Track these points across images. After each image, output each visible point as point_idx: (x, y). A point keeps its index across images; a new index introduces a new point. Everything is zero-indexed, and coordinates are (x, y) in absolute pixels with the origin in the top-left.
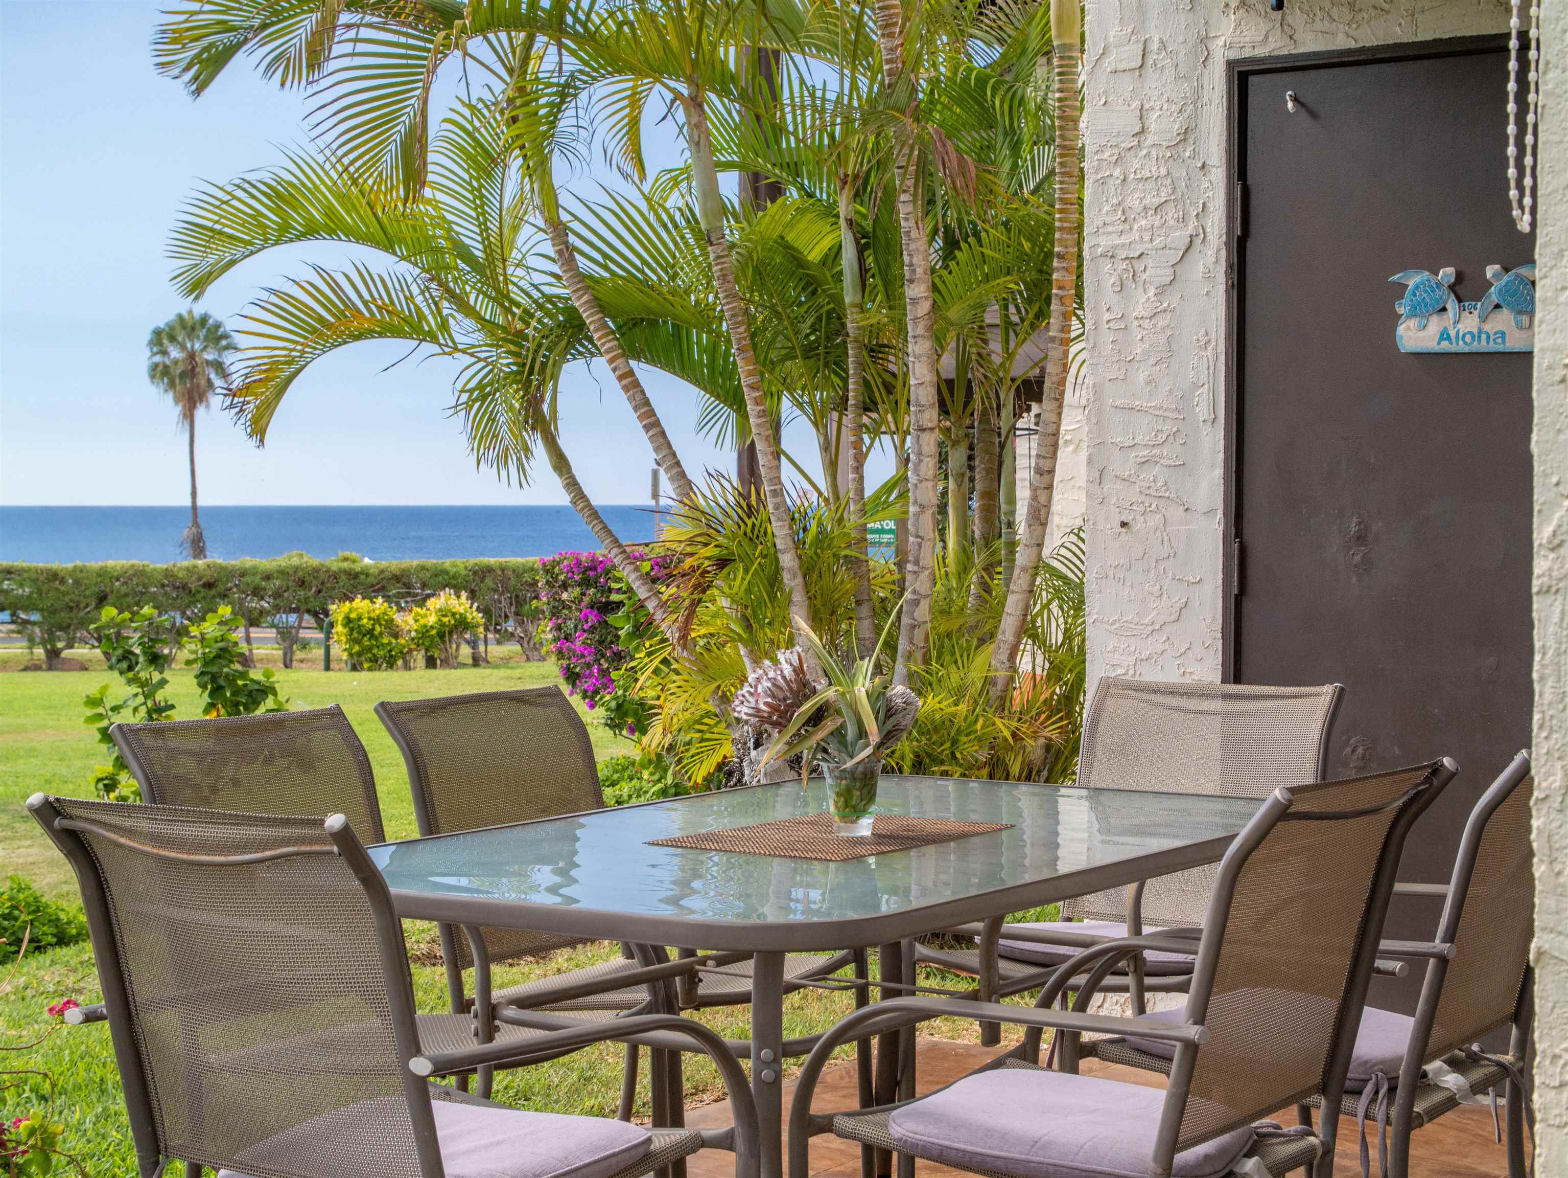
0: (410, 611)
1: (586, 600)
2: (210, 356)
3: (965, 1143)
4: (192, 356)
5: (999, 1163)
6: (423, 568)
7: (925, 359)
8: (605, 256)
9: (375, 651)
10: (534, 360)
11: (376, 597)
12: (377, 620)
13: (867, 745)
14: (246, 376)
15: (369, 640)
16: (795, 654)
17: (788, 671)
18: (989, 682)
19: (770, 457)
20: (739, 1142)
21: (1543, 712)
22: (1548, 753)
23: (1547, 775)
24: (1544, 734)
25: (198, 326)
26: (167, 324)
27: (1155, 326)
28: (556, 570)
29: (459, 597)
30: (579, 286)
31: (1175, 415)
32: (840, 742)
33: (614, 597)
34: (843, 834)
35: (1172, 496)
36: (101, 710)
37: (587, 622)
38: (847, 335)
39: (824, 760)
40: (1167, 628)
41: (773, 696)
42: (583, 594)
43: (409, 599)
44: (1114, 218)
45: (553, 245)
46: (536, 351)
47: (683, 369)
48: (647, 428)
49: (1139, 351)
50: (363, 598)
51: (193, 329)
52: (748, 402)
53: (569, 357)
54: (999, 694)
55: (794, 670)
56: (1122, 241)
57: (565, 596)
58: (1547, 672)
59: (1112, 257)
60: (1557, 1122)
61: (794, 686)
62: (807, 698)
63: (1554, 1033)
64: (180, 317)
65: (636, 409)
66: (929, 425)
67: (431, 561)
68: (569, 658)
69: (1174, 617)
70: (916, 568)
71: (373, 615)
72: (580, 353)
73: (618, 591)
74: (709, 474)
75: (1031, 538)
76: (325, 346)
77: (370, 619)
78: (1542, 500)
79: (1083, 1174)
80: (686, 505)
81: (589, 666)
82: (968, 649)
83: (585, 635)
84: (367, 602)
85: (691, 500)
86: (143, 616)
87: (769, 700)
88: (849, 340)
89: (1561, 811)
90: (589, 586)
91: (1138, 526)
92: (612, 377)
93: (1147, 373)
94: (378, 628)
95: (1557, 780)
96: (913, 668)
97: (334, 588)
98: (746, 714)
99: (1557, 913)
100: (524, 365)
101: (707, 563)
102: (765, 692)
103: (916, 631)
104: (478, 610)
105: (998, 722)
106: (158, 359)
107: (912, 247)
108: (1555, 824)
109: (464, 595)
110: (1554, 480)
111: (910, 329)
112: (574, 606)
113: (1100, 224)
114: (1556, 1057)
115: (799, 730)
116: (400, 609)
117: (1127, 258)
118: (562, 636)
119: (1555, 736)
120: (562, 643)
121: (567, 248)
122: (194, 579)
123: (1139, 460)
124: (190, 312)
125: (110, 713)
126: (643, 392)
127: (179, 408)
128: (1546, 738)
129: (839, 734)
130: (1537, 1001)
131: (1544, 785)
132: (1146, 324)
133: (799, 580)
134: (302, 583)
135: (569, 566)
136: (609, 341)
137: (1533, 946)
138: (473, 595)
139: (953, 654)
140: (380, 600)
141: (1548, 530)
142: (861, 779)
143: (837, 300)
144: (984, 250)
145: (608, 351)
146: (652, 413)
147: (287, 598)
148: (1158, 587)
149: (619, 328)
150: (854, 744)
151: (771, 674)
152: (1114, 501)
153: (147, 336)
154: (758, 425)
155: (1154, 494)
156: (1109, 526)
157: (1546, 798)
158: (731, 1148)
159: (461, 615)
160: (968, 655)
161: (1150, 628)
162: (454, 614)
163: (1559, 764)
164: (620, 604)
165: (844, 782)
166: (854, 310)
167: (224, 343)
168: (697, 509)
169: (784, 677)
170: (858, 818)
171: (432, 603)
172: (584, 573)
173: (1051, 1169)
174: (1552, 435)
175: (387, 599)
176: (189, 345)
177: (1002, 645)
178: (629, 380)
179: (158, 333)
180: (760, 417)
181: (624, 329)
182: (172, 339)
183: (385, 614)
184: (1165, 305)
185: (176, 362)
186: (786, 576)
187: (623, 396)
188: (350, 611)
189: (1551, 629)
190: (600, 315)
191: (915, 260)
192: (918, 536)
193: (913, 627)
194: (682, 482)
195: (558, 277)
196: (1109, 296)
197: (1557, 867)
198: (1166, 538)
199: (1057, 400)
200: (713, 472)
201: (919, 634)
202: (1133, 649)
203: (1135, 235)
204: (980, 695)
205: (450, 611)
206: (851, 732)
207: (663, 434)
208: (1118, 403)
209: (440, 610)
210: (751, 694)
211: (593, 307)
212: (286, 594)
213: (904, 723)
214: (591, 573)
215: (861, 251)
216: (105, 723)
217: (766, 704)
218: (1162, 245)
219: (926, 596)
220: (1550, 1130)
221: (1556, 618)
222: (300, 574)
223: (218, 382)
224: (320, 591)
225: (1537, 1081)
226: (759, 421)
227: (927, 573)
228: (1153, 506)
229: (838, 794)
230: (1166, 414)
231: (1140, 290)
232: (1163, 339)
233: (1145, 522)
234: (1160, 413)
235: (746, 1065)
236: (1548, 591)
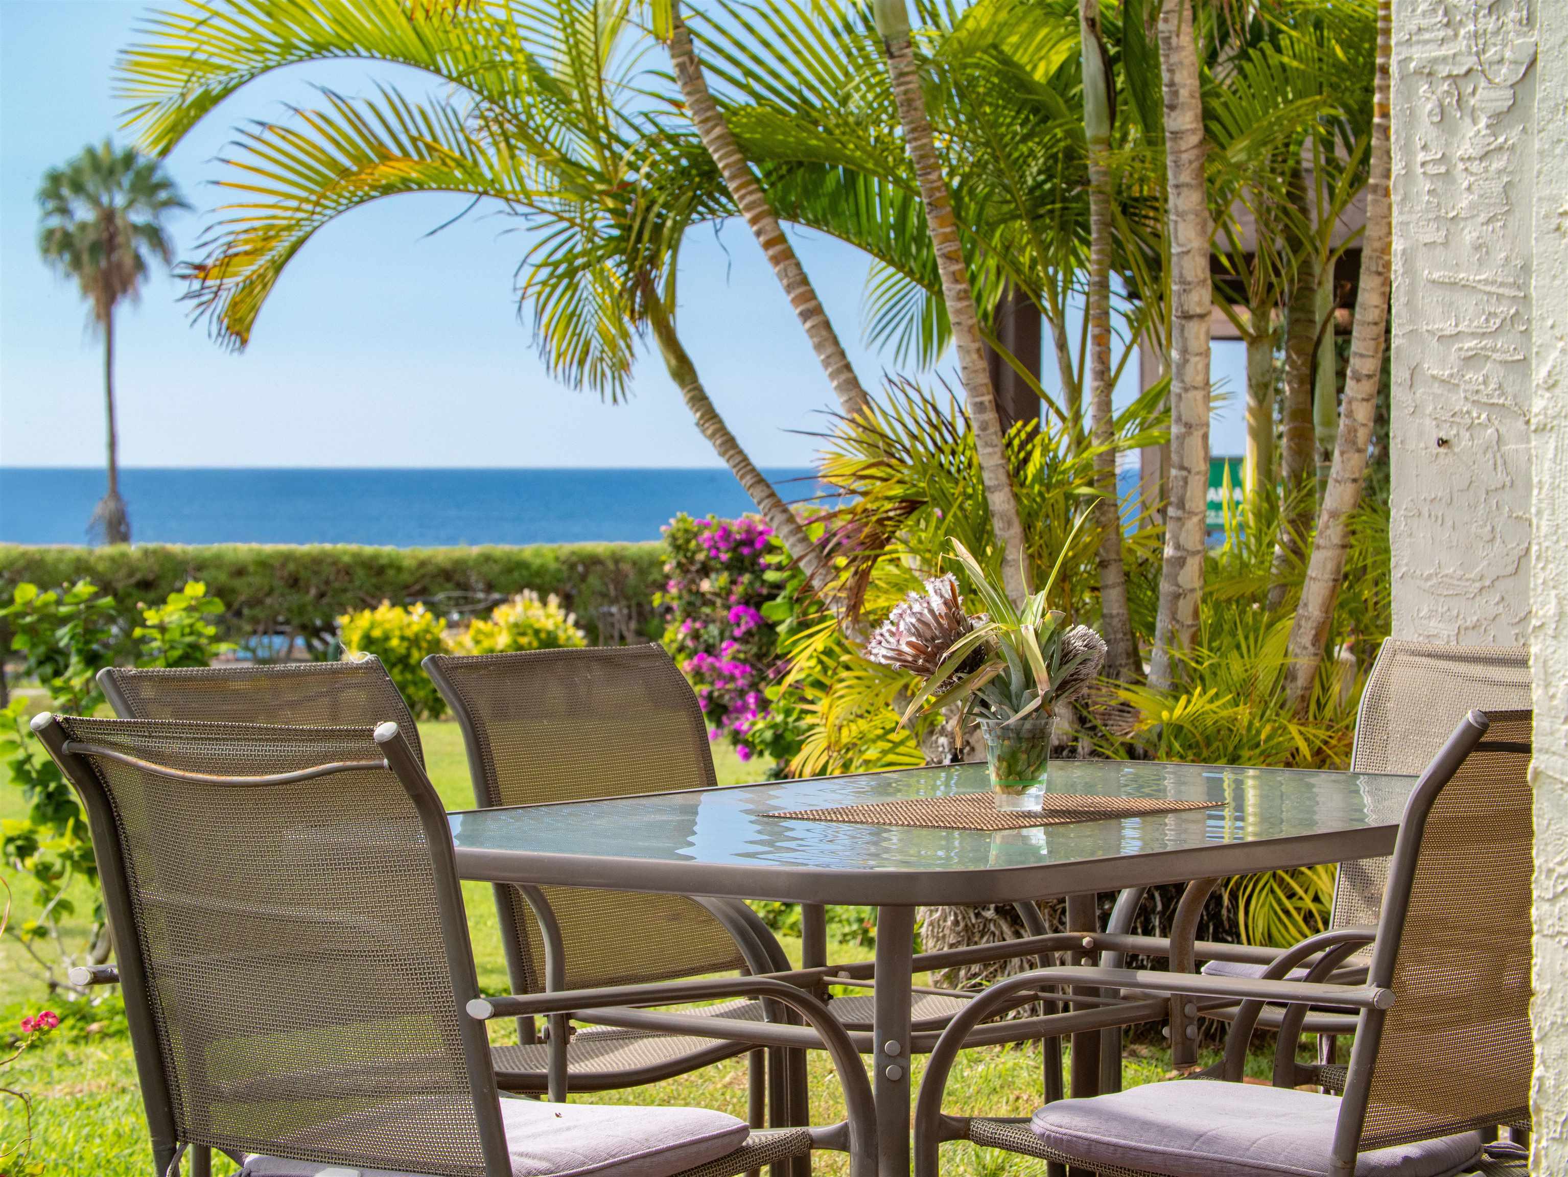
0: (468, 626)
1: (739, 590)
2: (139, 217)
3: (1116, 1136)
4: (109, 216)
5: (1156, 1159)
6: (487, 559)
7: (1192, 217)
8: (749, 73)
9: (411, 690)
10: (644, 221)
11: (413, 604)
12: (414, 642)
13: (1035, 696)
14: (230, 245)
15: (402, 672)
16: (947, 583)
17: (937, 604)
18: (1287, 674)
19: (975, 356)
20: (854, 1141)
21: (1539, 544)
22: (1544, 583)
23: (1543, 604)
24: (1540, 565)
25: (120, 168)
26: (70, 164)
27: (1486, 170)
28: (693, 544)
29: (544, 603)
30: (709, 114)
31: (1513, 292)
32: (1002, 693)
33: (771, 576)
34: (1007, 809)
35: (1508, 403)
36: (15, 736)
37: (739, 625)
38: (1088, 182)
39: (982, 715)
40: (1501, 585)
41: (919, 635)
42: (733, 582)
43: (467, 608)
44: (1434, 21)
45: (673, 56)
46: (648, 209)
47: (859, 233)
48: (805, 316)
49: (1464, 204)
50: (393, 605)
51: (111, 172)
52: (944, 279)
53: (695, 216)
54: (1299, 692)
55: (946, 603)
56: (1445, 51)
57: (706, 585)
58: (1543, 505)
59: (1430, 74)
60: (1550, 932)
61: (944, 622)
62: (959, 636)
63: (1549, 848)
64: (91, 152)
65: (789, 288)
66: (1198, 311)
67: (501, 549)
68: (712, 683)
69: (1511, 569)
70: (1179, 513)
71: (409, 633)
72: (712, 211)
73: (779, 567)
74: (890, 381)
75: (1344, 470)
76: (340, 204)
77: (403, 638)
78: (1539, 342)
79: (1254, 1171)
80: (859, 425)
81: (742, 693)
82: (1256, 630)
83: (736, 646)
84: (398, 611)
85: (866, 418)
86: (75, 596)
87: (914, 639)
88: (1090, 190)
89: (1554, 637)
90: (742, 570)
91: (1464, 443)
92: (756, 244)
93: (1475, 235)
94: (416, 655)
95: (1551, 609)
96: (1178, 655)
97: (345, 590)
98: (884, 656)
99: (1552, 734)
100: (630, 228)
101: (889, 506)
102: (909, 630)
103: (1181, 602)
104: (577, 625)
105: (1293, 729)
106: (55, 222)
107: (1174, 59)
108: (1551, 650)
109: (553, 600)
110: (1550, 323)
111: (1170, 174)
112: (719, 602)
113: (1414, 28)
114: (1550, 871)
115: (950, 677)
116: (451, 625)
117: (1449, 76)
118: (701, 647)
119: (1550, 566)
120: (701, 659)
121: (692, 60)
122: (123, 572)
123: (1463, 354)
124: (108, 145)
125: (27, 740)
126: (798, 265)
127: (91, 302)
128: (1543, 569)
129: (1000, 683)
130: (1534, 819)
131: (1541, 613)
132: (1475, 167)
133: (1016, 529)
134: (294, 582)
135: (711, 539)
136: (751, 193)
137: (1531, 766)
138: (568, 603)
139: (1233, 633)
140: (419, 609)
141: (1543, 372)
142: (1028, 739)
143: (1075, 135)
144: (1286, 60)
145: (748, 208)
146: (811, 295)
147: (271, 607)
148: (1489, 528)
149: (768, 175)
150: (1019, 696)
151: (917, 608)
152: (1429, 409)
153: (38, 183)
154: (958, 312)
155: (1485, 400)
156: (1422, 445)
157: (1542, 626)
158: (844, 1147)
159: (549, 633)
160: (1256, 641)
161: (1478, 585)
162: (537, 632)
163: (1553, 593)
164: (779, 587)
165: (1006, 742)
166: (1098, 147)
167: (163, 195)
168: (874, 431)
169: (931, 611)
170: (1024, 787)
171: (504, 615)
172: (734, 550)
173: (1217, 1166)
174: (1548, 280)
175: (431, 606)
176: (105, 200)
177: (1303, 622)
178: (779, 248)
179: (55, 179)
180: (960, 299)
181: (774, 177)
182: (78, 187)
183: (427, 631)
184: (1501, 140)
185: (83, 227)
186: (997, 525)
187: (771, 271)
188: (372, 626)
189: (1547, 465)
190: (737, 156)
191: (1178, 78)
192: (1182, 468)
193: (1177, 597)
194: (853, 394)
195: (677, 104)
196: (1425, 130)
197: (1551, 691)
198: (1499, 462)
199: (1379, 274)
200: (895, 379)
201: (1184, 608)
202: (1455, 612)
203: (1461, 45)
204: (1272, 694)
205: (531, 626)
206: (1016, 679)
207: (827, 325)
208: (1435, 276)
209: (516, 625)
210: (892, 634)
211: (728, 144)
212: (268, 601)
213: (1084, 671)
214: (745, 551)
215: (1109, 63)
216: (20, 754)
217: (909, 644)
218: (1497, 58)
219: (1195, 553)
220: (1544, 940)
221: (1550, 455)
222: (291, 567)
223: (153, 261)
224: (322, 595)
225: (1535, 894)
226: (960, 305)
227: (1195, 519)
228: (1484, 416)
229: (1000, 759)
230: (1501, 291)
231: (1468, 120)
232: (1496, 187)
233: (1472, 438)
234: (1493, 289)
235: (869, 1061)
236: (1543, 429)
